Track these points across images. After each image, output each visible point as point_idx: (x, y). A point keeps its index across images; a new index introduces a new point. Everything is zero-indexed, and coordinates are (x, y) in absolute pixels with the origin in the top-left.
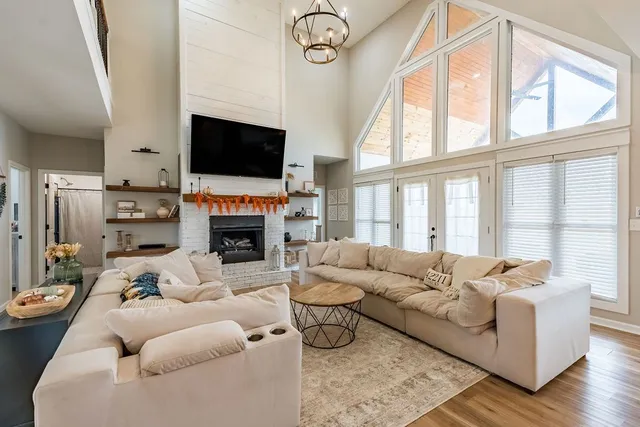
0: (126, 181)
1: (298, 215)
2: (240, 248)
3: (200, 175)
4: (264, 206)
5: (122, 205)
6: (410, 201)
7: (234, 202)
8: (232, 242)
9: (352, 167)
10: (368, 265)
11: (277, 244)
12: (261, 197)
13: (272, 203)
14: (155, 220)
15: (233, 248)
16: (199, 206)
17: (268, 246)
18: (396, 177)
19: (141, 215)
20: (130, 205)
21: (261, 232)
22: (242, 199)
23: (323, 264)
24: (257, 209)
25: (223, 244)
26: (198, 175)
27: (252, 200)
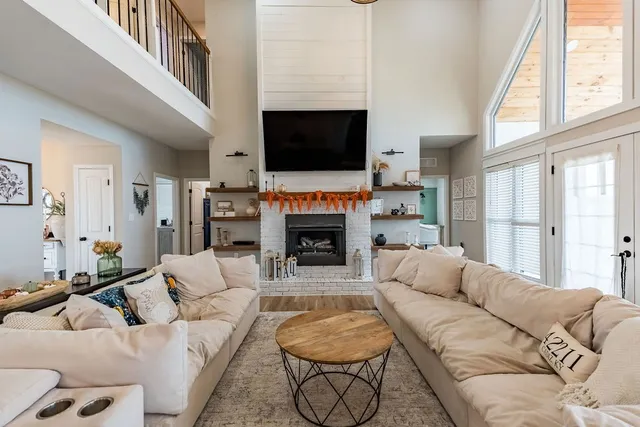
0: (222, 184)
1: (394, 213)
2: (318, 250)
3: (273, 173)
4: (340, 203)
5: (221, 205)
6: (576, 188)
7: (305, 199)
8: (311, 243)
9: (482, 146)
10: (460, 292)
11: (360, 247)
12: (336, 193)
13: (350, 199)
14: (246, 218)
15: (310, 250)
16: (271, 205)
17: (350, 250)
18: (550, 150)
19: (232, 214)
20: (227, 205)
21: (343, 233)
22: (314, 196)
23: (396, 280)
24: (332, 207)
25: (300, 244)
26: (271, 173)
27: (325, 196)
